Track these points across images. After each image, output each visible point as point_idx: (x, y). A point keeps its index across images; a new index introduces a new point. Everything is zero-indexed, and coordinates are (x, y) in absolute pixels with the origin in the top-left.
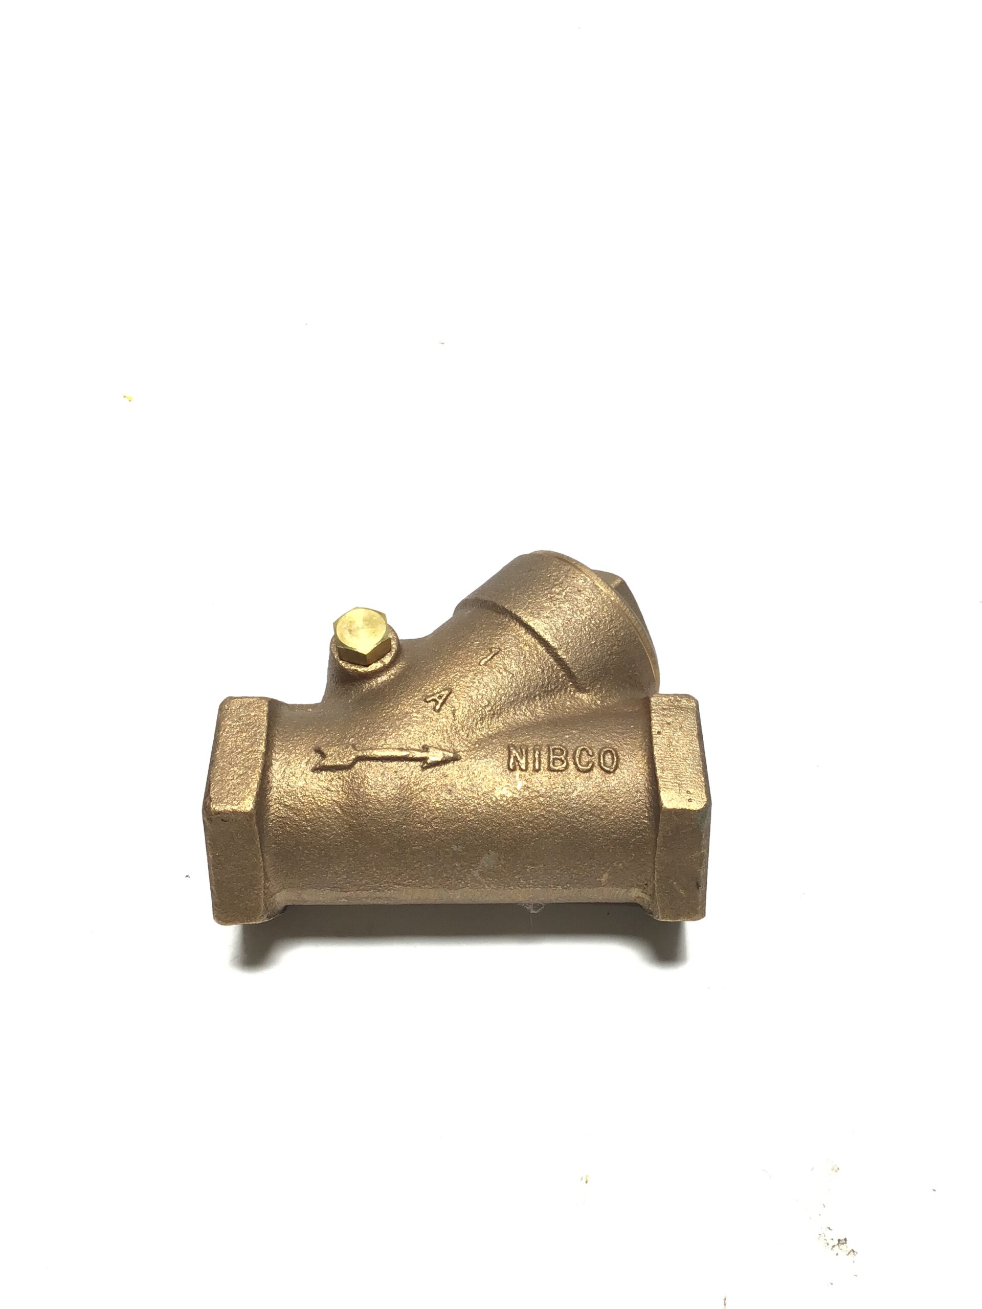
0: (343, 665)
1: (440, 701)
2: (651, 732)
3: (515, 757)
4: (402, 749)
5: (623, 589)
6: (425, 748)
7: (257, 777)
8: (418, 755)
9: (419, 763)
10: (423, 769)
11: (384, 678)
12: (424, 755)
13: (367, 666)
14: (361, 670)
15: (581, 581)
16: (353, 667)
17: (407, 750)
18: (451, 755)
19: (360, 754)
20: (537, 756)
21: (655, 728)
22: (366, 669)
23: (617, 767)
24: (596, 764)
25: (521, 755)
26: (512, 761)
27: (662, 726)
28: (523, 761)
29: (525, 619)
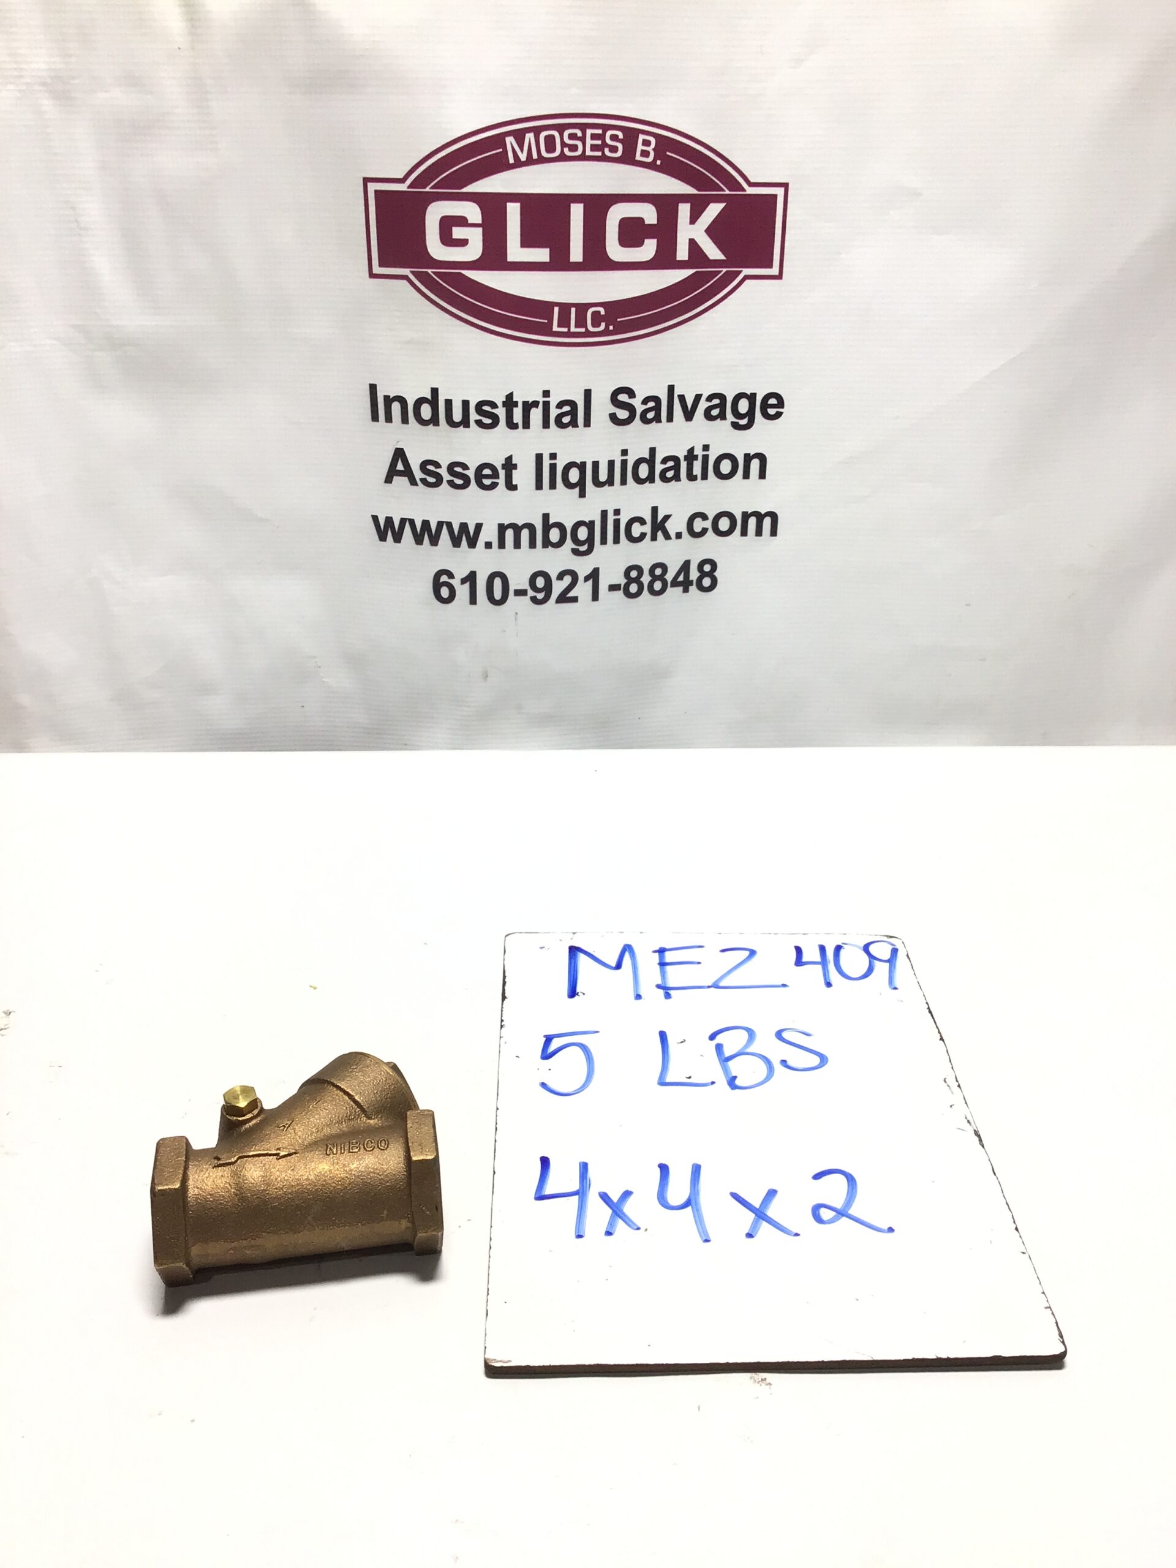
0: (229, 1118)
1: (287, 1126)
2: (406, 1127)
3: (330, 1149)
4: (264, 1150)
5: (395, 1068)
6: (279, 1149)
7: (181, 1171)
8: (275, 1152)
9: (275, 1157)
10: (278, 1159)
11: (254, 1122)
12: (278, 1152)
13: (244, 1116)
14: (240, 1119)
15: (369, 1061)
16: (235, 1118)
17: (267, 1150)
18: (294, 1151)
19: (241, 1155)
20: (342, 1146)
21: (409, 1125)
22: (243, 1118)
23: (388, 1147)
24: (376, 1147)
25: (334, 1147)
26: (328, 1150)
27: (413, 1124)
28: (335, 1150)
29: (335, 1082)
